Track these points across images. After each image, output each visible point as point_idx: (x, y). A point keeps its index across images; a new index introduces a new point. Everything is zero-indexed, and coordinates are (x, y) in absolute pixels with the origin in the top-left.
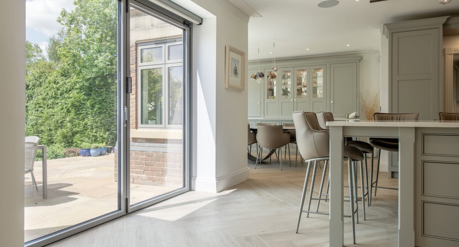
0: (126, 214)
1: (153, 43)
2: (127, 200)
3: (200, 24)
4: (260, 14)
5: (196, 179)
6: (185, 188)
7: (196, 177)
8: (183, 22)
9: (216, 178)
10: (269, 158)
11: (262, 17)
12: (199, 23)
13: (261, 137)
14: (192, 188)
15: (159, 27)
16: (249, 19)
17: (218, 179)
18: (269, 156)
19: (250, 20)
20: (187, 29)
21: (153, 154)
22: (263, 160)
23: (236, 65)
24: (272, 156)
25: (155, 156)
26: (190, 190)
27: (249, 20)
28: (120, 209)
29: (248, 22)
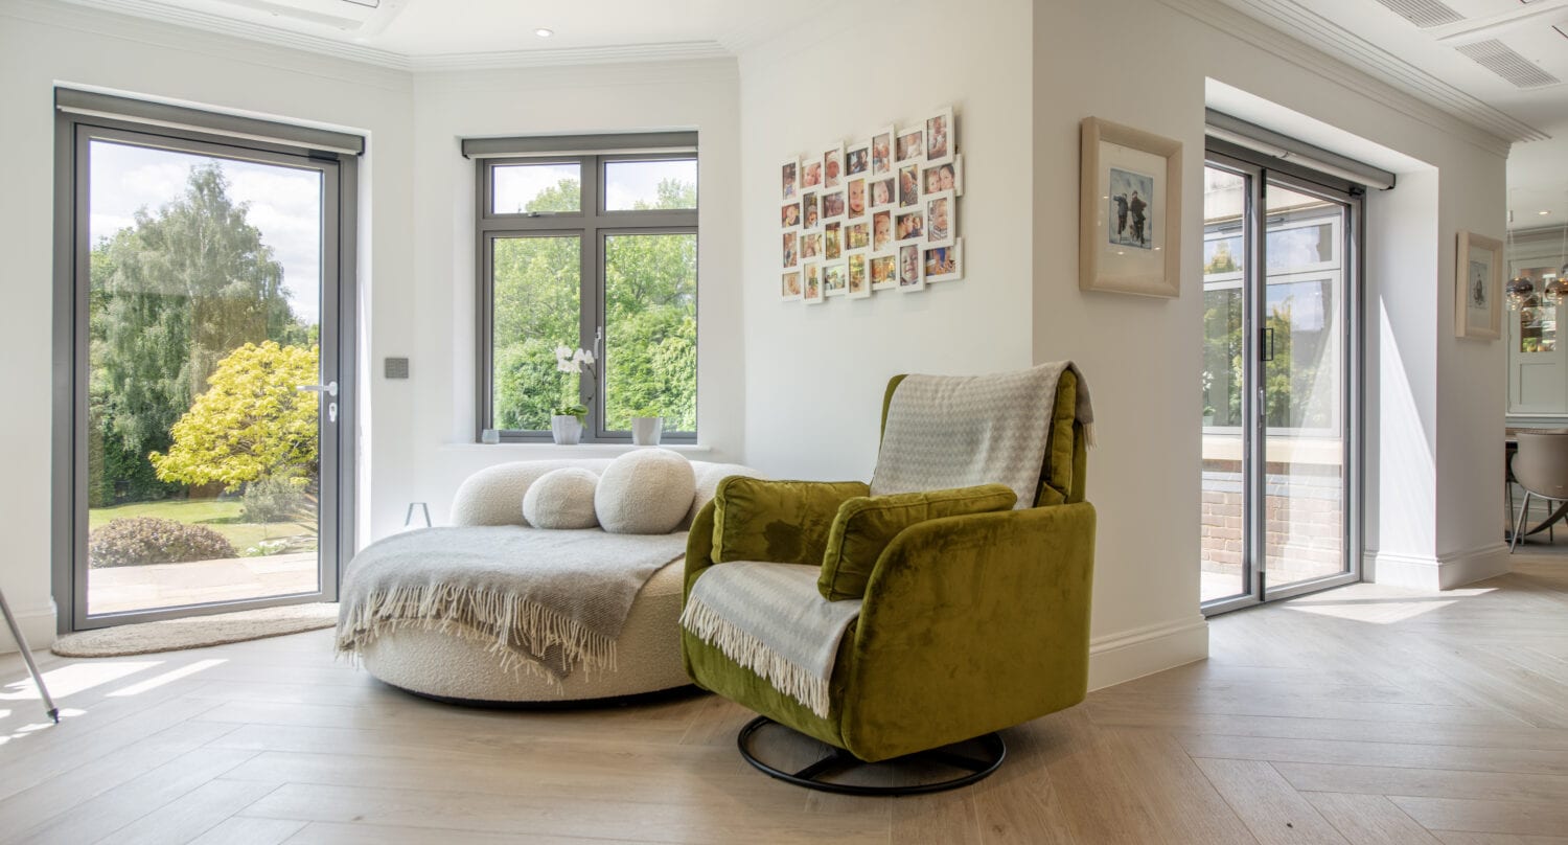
0: (1260, 604)
1: (1216, 228)
2: (1262, 576)
3: (1390, 188)
4: (1546, 132)
5: (1375, 556)
6: (1348, 575)
7: (1377, 551)
8: (1348, 190)
9: (1437, 556)
10: (1547, 531)
11: (1550, 138)
12: (1386, 187)
13: (1529, 464)
14: (1365, 577)
15: (1234, 189)
16: (1509, 148)
17: (1443, 558)
18: (1548, 524)
19: (1511, 150)
20: (1355, 204)
21: (1222, 496)
22: (1530, 533)
23: (1482, 279)
24: (1555, 526)
25: (1226, 502)
26: (1361, 580)
27: (1508, 153)
28: (1248, 591)
29: (1506, 158)
